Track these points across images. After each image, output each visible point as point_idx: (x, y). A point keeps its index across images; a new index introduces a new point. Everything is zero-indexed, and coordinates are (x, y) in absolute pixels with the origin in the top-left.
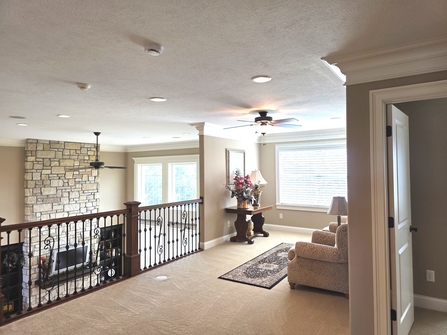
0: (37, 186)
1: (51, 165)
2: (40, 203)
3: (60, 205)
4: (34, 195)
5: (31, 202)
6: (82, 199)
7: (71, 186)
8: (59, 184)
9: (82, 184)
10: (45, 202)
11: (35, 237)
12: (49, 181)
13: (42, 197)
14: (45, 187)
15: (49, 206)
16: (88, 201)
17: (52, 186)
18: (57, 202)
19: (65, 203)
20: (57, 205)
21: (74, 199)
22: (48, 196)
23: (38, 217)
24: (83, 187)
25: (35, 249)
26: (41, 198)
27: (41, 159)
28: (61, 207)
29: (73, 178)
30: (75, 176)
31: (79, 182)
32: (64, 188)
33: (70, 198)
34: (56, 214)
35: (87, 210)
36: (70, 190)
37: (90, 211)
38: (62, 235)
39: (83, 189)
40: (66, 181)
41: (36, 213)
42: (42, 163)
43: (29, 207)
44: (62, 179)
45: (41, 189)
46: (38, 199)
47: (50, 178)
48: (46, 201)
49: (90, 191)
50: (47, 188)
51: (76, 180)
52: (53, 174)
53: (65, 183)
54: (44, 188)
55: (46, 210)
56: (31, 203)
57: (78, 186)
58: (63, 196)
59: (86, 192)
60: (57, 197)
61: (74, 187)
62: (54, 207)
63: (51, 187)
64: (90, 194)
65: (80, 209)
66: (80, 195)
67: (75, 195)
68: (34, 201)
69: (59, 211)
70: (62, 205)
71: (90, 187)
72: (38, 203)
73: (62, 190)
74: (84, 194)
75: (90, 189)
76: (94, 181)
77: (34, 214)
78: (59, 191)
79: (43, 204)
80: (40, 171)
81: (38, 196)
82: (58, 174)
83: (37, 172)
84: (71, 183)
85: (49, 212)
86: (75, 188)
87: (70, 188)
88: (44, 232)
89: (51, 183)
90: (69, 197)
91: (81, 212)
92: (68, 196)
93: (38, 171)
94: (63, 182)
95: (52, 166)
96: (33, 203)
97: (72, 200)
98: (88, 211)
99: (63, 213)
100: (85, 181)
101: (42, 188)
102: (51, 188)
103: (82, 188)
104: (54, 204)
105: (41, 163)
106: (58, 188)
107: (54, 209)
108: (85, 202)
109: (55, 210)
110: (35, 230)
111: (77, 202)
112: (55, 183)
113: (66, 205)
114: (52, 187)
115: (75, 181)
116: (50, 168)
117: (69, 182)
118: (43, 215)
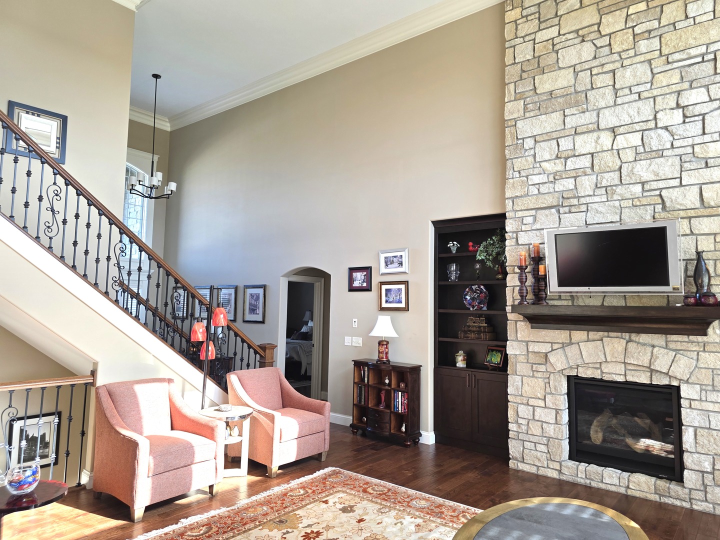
0: (525, 75)
1: (559, 14)
2: (532, 114)
3: (587, 113)
4: (518, 97)
5: (512, 114)
6: (664, 84)
7: (619, 53)
8: (580, 56)
9: (661, 36)
10: (545, 110)
11: (521, 196)
12: (555, 55)
13: (536, 99)
14: (544, 73)
15: (557, 117)
16: (686, 85)
17: (561, 65)
18: (577, 104)
19: (602, 104)
20: (576, 112)
21: (632, 88)
22: (551, 93)
23: (527, 148)
24: (666, 44)
25: (523, 226)
26: (536, 102)
27: (532, 8)
28: (589, 117)
29: (626, 28)
30: (633, 21)
31: (650, 32)
32: (596, 63)
33: (617, 86)
34: (576, 137)
35: (685, 116)
36: (618, 65)
37: (701, 117)
38: (594, 195)
39: (665, 51)
40: (605, 41)
41: (523, 139)
42: (537, 15)
43: (509, 127)
44: (592, 41)
45: (534, 80)
46: (528, 106)
47: (556, 48)
48: (546, 108)
49: (693, 52)
50: (549, 74)
51: (636, 29)
52: (564, 35)
53: (601, 47)
54: (541, 76)
55: (548, 129)
56: (511, 118)
57: (643, 46)
58: (596, 85)
59: (677, 56)
60: (576, 92)
61: (632, 53)
62: (568, 120)
63: (560, 68)
64: (700, 59)
65: (655, 116)
66: (655, 71)
67: (635, 76)
68: (519, 111)
69: (584, 129)
70: (594, 110)
71: (695, 35)
72: (527, 115)
73: (591, 69)
74: (669, 67)
75: (692, 42)
76: (714, 11)
77: (520, 142)
78: (585, 76)
79: (541, 115)
80: (533, 36)
81: (528, 99)
82: (577, 31)
83: (525, 42)
84: (621, 42)
85: (555, 135)
86: (636, 55)
87: (618, 58)
88: (545, 185)
89: (558, 59)
90: (614, 86)
91: (659, 125)
92: (611, 83)
93: (527, 39)
94: (594, 48)
95: (561, 16)
96: (515, 116)
97: (627, 91)
98: (687, 120)
99: (595, 134)
100: (674, 24)
101: (536, 77)
102: (558, 72)
103: (660, 50)
104: (567, 112)
105: (533, 17)
106: (578, 68)
107: (568, 126)
108: (675, 90)
109: (572, 127)
110: (522, 181)
111: (643, 95)
112: (569, 57)
113: (606, 111)
114: (564, 68)
115: (634, 35)
116: (556, 20)
117: (612, 43)
118: (541, 144)
